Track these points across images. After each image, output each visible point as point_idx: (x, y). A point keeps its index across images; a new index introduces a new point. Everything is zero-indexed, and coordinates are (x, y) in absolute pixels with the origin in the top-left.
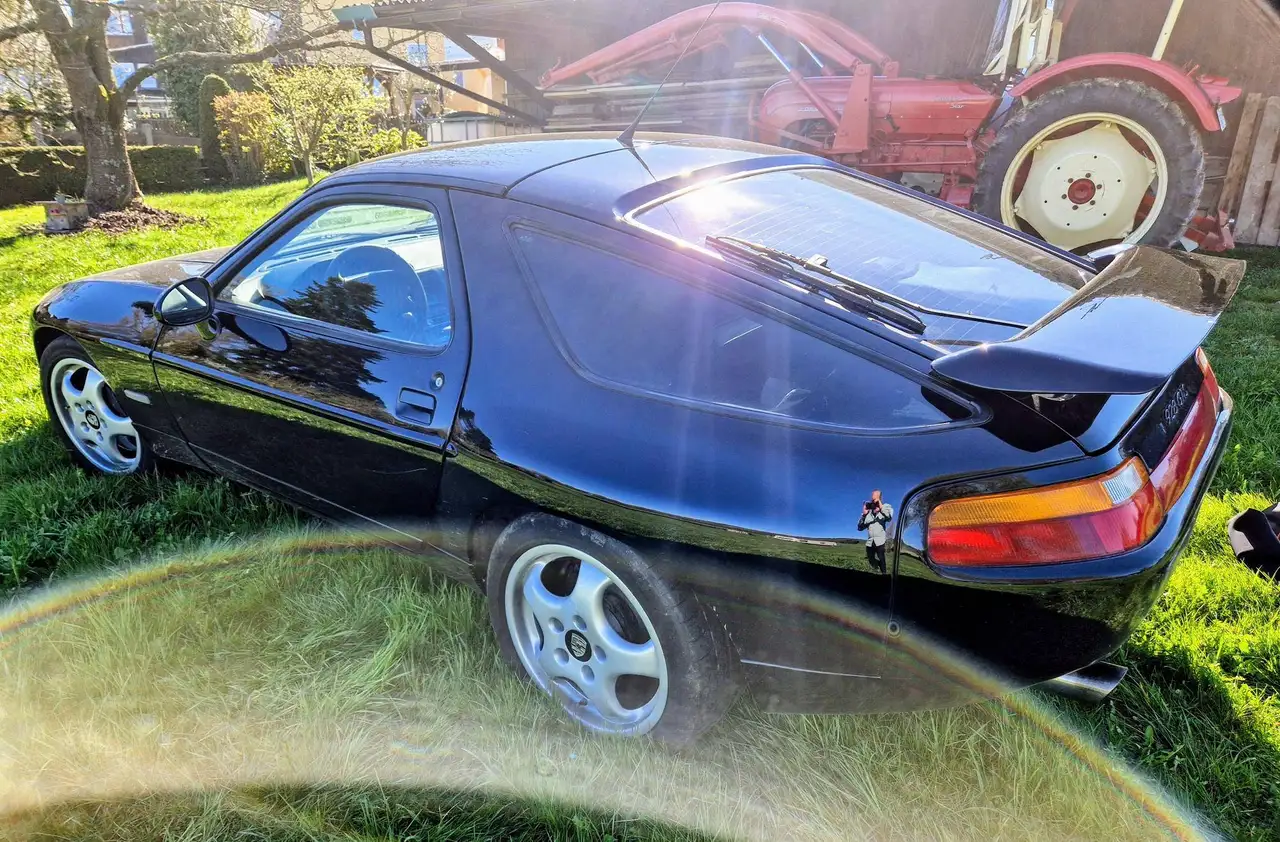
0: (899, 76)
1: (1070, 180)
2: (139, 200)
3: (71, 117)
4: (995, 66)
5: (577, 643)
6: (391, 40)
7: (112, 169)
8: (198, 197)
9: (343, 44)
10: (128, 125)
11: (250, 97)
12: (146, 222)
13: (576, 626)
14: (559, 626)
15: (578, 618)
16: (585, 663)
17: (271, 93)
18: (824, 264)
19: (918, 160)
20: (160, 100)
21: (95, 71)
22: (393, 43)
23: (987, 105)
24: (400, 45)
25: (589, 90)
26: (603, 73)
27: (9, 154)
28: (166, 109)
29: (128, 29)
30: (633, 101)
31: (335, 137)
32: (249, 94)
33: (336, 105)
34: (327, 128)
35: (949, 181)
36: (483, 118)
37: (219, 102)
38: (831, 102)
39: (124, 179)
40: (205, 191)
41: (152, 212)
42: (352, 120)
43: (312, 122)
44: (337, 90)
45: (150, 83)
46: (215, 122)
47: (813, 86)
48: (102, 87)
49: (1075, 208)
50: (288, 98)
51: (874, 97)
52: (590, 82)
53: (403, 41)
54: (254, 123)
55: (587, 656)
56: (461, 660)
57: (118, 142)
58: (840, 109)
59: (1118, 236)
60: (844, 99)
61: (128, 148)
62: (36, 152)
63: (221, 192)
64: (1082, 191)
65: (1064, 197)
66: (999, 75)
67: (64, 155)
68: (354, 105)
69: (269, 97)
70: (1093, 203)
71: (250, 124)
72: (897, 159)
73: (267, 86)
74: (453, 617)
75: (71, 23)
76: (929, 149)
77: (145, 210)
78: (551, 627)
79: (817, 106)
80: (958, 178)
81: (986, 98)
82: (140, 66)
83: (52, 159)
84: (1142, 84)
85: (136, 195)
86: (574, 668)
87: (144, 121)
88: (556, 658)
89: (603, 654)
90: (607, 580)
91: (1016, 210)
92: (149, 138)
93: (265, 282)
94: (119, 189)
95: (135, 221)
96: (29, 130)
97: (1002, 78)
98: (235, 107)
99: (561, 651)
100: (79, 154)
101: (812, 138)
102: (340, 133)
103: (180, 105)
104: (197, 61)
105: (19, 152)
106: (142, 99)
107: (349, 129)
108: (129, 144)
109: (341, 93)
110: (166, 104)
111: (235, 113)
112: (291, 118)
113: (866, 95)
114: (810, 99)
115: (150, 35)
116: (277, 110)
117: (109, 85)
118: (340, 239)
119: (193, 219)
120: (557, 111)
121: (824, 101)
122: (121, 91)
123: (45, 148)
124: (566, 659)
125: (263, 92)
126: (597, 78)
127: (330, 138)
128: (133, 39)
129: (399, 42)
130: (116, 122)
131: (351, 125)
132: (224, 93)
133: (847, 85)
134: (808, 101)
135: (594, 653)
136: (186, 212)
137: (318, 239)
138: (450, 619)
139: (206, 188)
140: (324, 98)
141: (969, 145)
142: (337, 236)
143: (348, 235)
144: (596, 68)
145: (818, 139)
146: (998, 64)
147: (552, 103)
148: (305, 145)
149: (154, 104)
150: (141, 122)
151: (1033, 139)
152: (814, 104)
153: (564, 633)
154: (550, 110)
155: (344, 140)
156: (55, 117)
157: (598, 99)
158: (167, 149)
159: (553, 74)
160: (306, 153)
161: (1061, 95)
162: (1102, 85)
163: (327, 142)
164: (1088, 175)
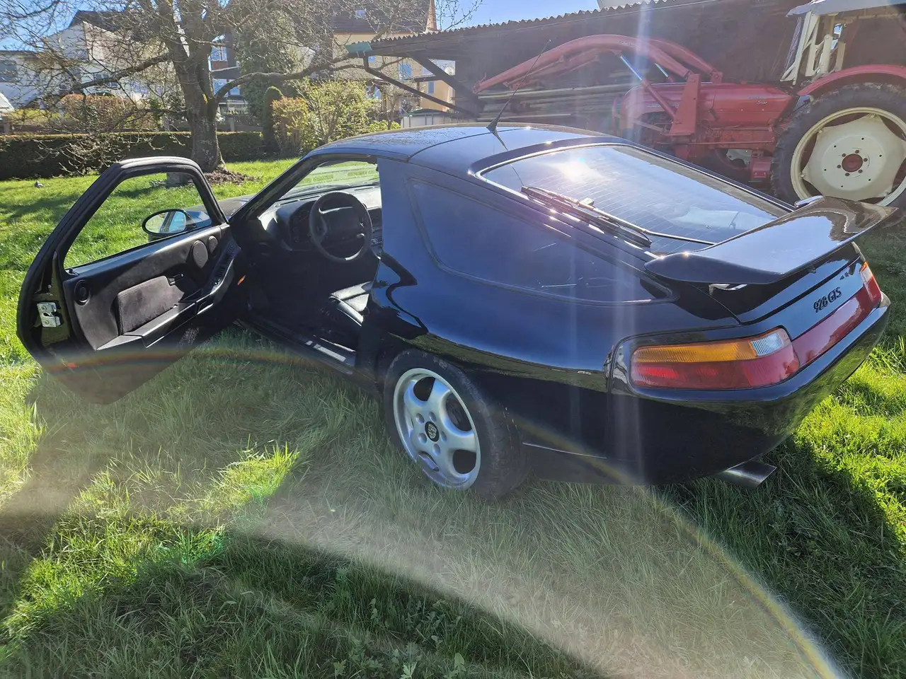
0: (723, 81)
1: (844, 155)
2: (222, 166)
3: (184, 114)
4: (789, 74)
5: (432, 429)
6: (384, 63)
7: (207, 147)
8: (258, 164)
9: (352, 66)
10: (220, 118)
11: (294, 101)
12: (225, 179)
13: (430, 419)
14: (422, 420)
15: (432, 414)
16: (436, 443)
17: (307, 98)
18: (591, 204)
19: (733, 140)
20: (240, 102)
21: (202, 85)
22: (384, 65)
23: (785, 102)
24: (389, 66)
25: (509, 94)
26: (515, 83)
27: (148, 136)
28: (244, 109)
29: (225, 57)
30: (538, 101)
31: (346, 126)
32: (294, 99)
33: (347, 105)
34: (341, 120)
35: (756, 155)
36: (438, 113)
37: (275, 104)
38: (670, 100)
39: (214, 152)
40: (262, 161)
41: (229, 174)
42: (357, 115)
43: (331, 116)
44: (348, 95)
45: (235, 91)
46: (272, 117)
47: (657, 90)
48: (204, 95)
49: (847, 175)
50: (317, 102)
51: (701, 97)
52: (507, 89)
53: (391, 63)
54: (295, 117)
55: (436, 439)
56: (369, 440)
57: (212, 129)
58: (677, 105)
59: (880, 196)
60: (680, 99)
61: (218, 133)
62: (163, 135)
63: (272, 161)
64: (852, 163)
65: (839, 167)
66: (793, 81)
67: (179, 137)
68: (359, 105)
69: (306, 101)
70: (861, 171)
71: (293, 118)
72: (717, 140)
73: (305, 94)
74: (367, 416)
75: (188, 55)
76: (741, 133)
77: (225, 172)
78: (417, 419)
79: (660, 103)
80: (762, 152)
81: (783, 97)
82: (230, 81)
83: (173, 140)
84: (898, 87)
85: (220, 163)
86: (429, 446)
87: (230, 116)
88: (420, 439)
89: (445, 437)
90: (449, 391)
91: (802, 176)
92: (232, 127)
93: (277, 213)
94: (210, 159)
95: (218, 179)
96: (161, 122)
97: (794, 83)
98: (284, 107)
99: (422, 435)
100: (188, 137)
101: (657, 125)
102: (349, 124)
103: (253, 106)
104: (265, 79)
105: (153, 135)
106: (229, 102)
107: (355, 121)
108: (218, 130)
109: (352, 98)
110: (244, 105)
111: (285, 111)
112: (319, 114)
113: (695, 95)
114: (655, 98)
115: (238, 62)
116: (311, 109)
117: (209, 94)
118: (326, 188)
119: (253, 178)
120: (486, 109)
121: (665, 99)
122: (215, 98)
123: (169, 133)
124: (425, 440)
125: (302, 97)
126: (511, 85)
127: (342, 127)
128: (227, 64)
129: (389, 64)
130: (211, 116)
131: (356, 118)
132: (279, 98)
133: (683, 89)
134: (653, 100)
135: (440, 436)
136: (250, 174)
137: (313, 188)
138: (365, 417)
139: (263, 159)
140: (340, 101)
141: (770, 129)
142: (324, 186)
143: (331, 186)
144: (509, 80)
145: (661, 126)
146: (792, 74)
147: (483, 103)
148: (326, 131)
149: (238, 105)
150: (228, 117)
151: (817, 125)
152: (657, 101)
153: (425, 423)
154: (482, 107)
155: (351, 128)
156: (175, 114)
157: (515, 100)
158: (243, 134)
159: (481, 85)
160: (327, 137)
161: (837, 95)
162: (868, 88)
163: (340, 129)
164: (857, 152)
